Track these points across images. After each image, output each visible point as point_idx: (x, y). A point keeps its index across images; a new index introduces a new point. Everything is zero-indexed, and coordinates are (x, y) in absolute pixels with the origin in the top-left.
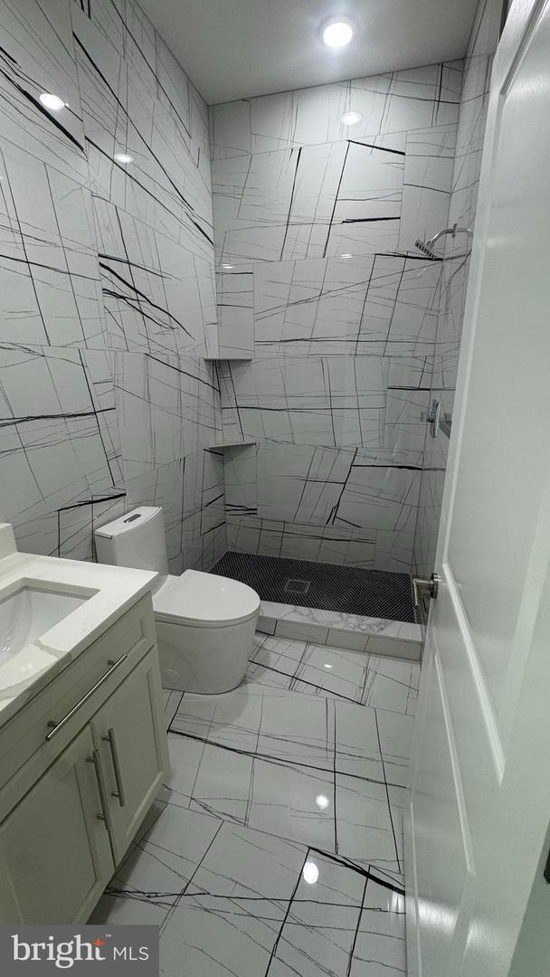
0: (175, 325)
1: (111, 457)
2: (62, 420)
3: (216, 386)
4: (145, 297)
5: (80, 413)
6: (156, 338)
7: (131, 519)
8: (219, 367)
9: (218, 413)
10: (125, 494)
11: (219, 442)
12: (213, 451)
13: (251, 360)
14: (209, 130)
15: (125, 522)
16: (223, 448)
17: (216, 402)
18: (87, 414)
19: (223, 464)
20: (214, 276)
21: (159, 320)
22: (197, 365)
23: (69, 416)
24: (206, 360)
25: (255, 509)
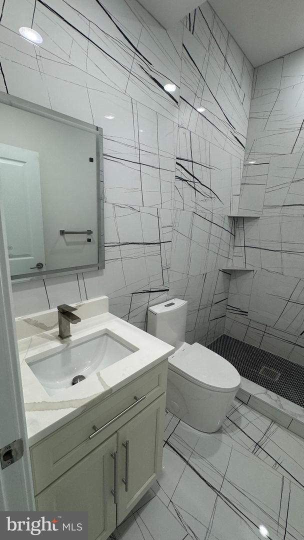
0: (213, 196)
1: (165, 268)
2: (143, 245)
3: (233, 233)
4: (198, 180)
5: (153, 242)
6: (201, 204)
7: (169, 305)
8: (237, 222)
9: (231, 249)
10: (168, 290)
11: (230, 266)
12: (224, 271)
13: (259, 218)
14: (253, 82)
15: (165, 306)
16: (231, 270)
17: (231, 243)
18: (156, 244)
19: (230, 280)
20: (242, 167)
21: (205, 193)
22: (223, 220)
23: (147, 244)
24: (229, 217)
25: (247, 313)
